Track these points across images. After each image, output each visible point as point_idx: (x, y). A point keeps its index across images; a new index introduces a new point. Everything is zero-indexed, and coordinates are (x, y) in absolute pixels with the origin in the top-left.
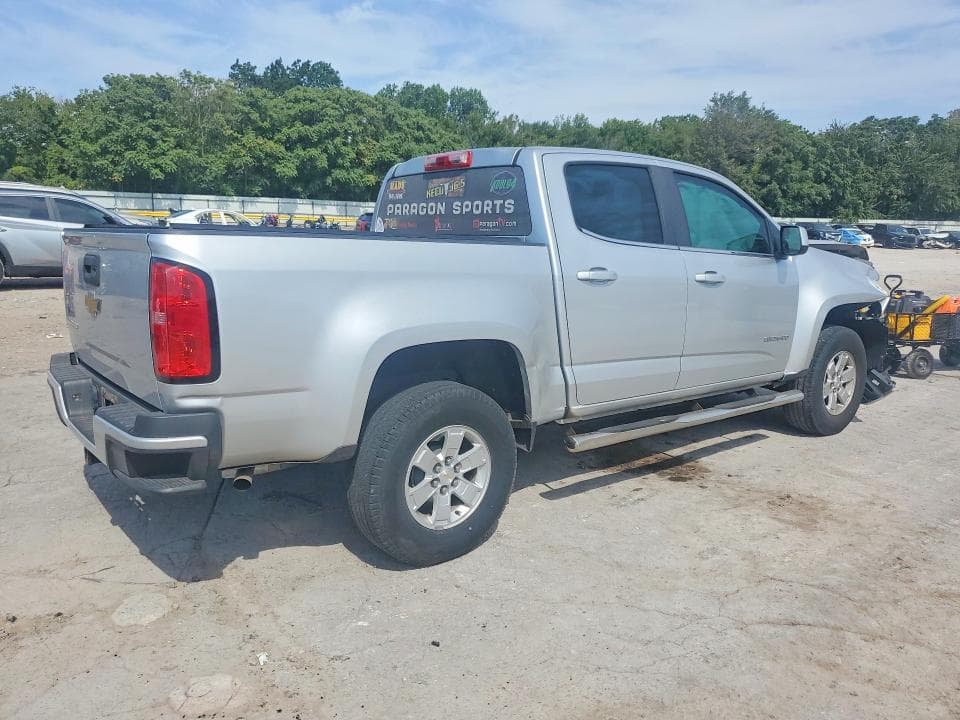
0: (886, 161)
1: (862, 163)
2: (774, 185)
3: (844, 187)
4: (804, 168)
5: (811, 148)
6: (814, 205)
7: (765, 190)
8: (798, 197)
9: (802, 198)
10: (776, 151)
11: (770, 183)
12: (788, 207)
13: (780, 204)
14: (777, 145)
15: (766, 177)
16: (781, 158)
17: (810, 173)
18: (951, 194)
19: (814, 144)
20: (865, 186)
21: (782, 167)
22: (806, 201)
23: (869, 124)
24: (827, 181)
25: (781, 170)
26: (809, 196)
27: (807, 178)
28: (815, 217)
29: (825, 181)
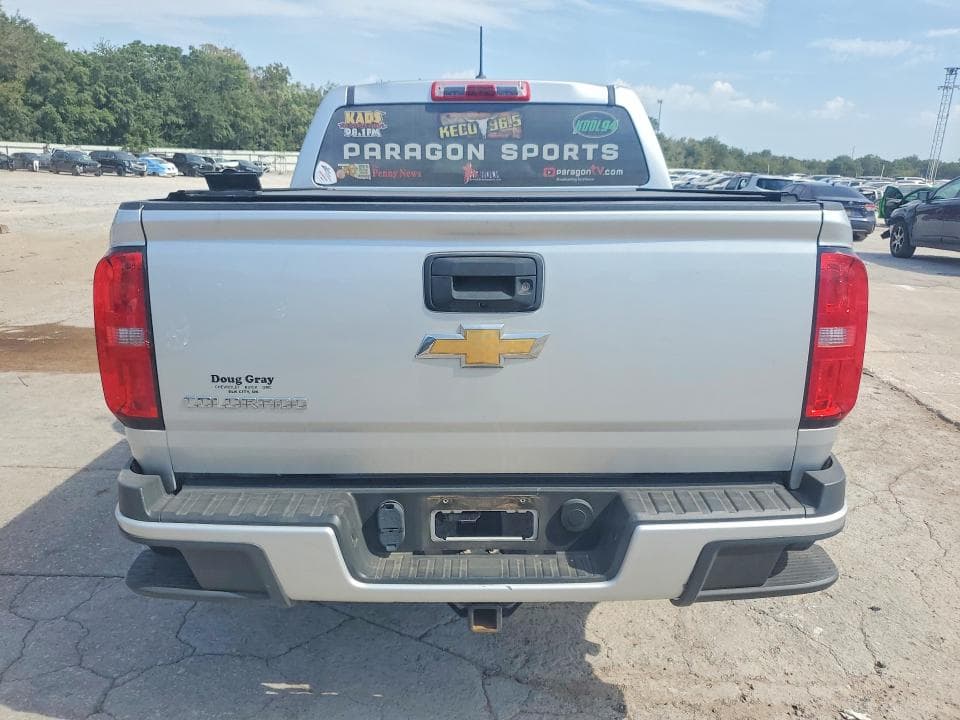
0: (161, 88)
1: (138, 89)
2: (49, 108)
3: (127, 114)
4: (81, 91)
5: (83, 69)
6: (99, 131)
7: (38, 113)
8: (80, 123)
9: (86, 124)
10: (44, 68)
11: (43, 104)
12: (72, 132)
13: (61, 129)
14: (44, 62)
15: (39, 98)
16: (51, 76)
17: (87, 96)
18: (224, 124)
19: (85, 64)
20: (148, 114)
21: (54, 87)
22: (91, 127)
23: (136, 48)
24: (108, 105)
25: (54, 91)
26: (92, 121)
27: (86, 102)
28: (102, 144)
29: (105, 105)
